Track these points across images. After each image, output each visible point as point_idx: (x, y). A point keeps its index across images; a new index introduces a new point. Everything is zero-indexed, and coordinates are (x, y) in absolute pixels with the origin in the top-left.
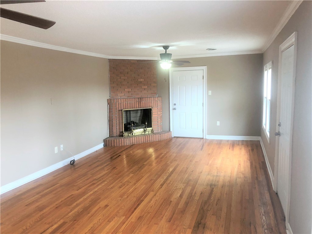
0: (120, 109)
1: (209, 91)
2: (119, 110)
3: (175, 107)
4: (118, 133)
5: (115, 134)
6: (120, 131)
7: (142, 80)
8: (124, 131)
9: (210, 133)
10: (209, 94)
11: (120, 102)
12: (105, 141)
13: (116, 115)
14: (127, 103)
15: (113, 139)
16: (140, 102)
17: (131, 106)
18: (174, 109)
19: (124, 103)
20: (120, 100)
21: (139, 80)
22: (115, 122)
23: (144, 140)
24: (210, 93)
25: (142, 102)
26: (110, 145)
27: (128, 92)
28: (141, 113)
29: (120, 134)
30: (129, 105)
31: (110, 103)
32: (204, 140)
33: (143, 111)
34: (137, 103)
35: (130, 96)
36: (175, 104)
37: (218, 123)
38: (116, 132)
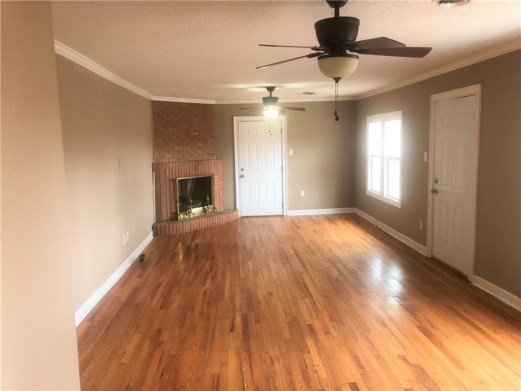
0: (171, 178)
1: (290, 150)
2: (170, 180)
3: (242, 173)
4: (169, 215)
5: (165, 218)
6: (171, 211)
7: (196, 133)
8: (178, 211)
9: (291, 208)
10: (290, 154)
11: (171, 166)
12: (155, 228)
13: (166, 188)
14: (180, 168)
15: (163, 224)
16: (196, 167)
17: (188, 173)
18: (242, 176)
19: (177, 169)
20: (171, 163)
21: (192, 134)
22: (166, 199)
24: (291, 152)
25: (199, 167)
26: (163, 234)
27: (179, 152)
28: (192, 183)
29: (171, 217)
30: (183, 172)
31: (156, 168)
32: (284, 218)
33: (194, 182)
34: (194, 168)
35: (182, 159)
36: (242, 170)
37: (303, 193)
38: (166, 213)
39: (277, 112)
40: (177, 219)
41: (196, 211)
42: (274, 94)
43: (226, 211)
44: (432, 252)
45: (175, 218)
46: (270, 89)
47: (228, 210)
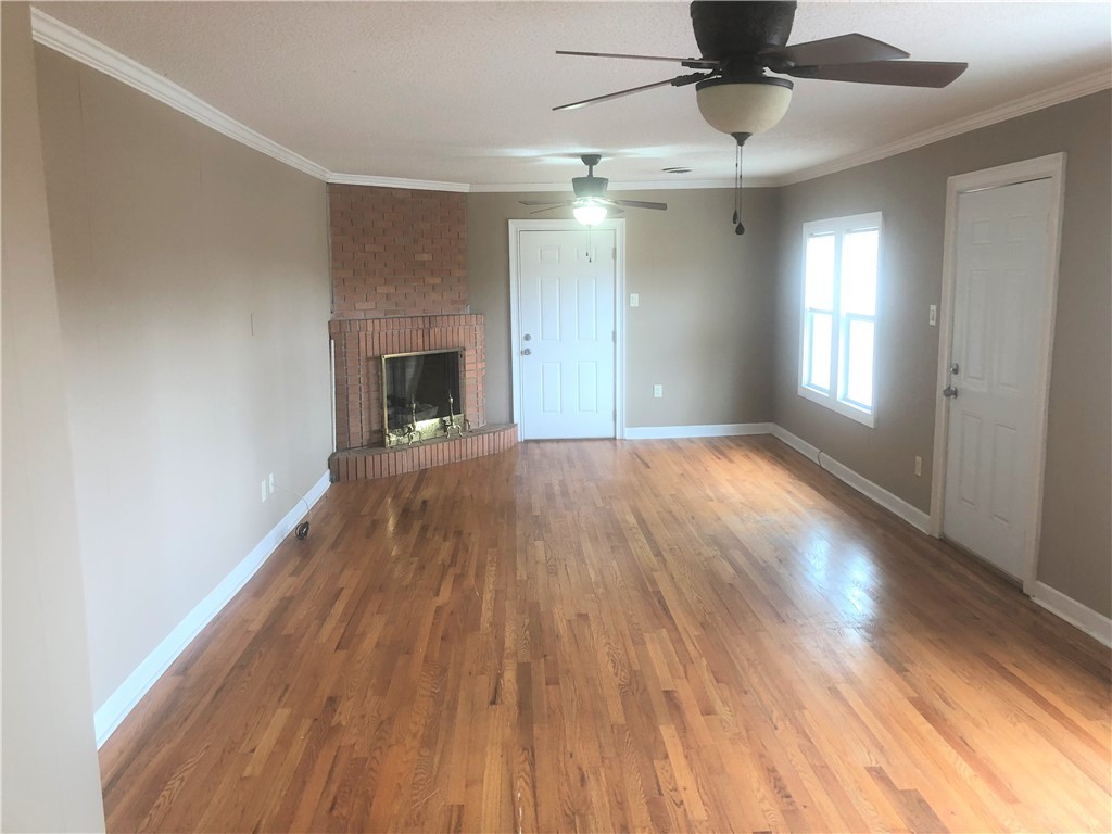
0: (370, 354)
1: (632, 295)
2: (368, 359)
3: (527, 345)
4: (366, 436)
5: (355, 442)
6: (370, 428)
7: (426, 257)
8: (386, 427)
9: (633, 422)
10: (632, 305)
11: (370, 329)
12: (333, 463)
13: (359, 376)
14: (389, 333)
15: (352, 455)
16: (426, 332)
17: (408, 343)
18: (527, 352)
19: (383, 334)
20: (370, 322)
21: (418, 257)
22: (358, 399)
23: (452, 454)
24: (635, 299)
25: (432, 331)
26: (352, 477)
27: (388, 296)
28: (417, 366)
29: (370, 439)
30: (396, 340)
31: (339, 332)
32: (618, 443)
33: (422, 362)
34: (420, 332)
35: (394, 312)
36: (527, 338)
37: (659, 391)
38: (360, 430)
39: (604, 212)
40: (382, 444)
41: (425, 426)
42: (598, 172)
43: (491, 428)
44: (942, 526)
45: (378, 441)
46: (591, 160)
47: (495, 425)
